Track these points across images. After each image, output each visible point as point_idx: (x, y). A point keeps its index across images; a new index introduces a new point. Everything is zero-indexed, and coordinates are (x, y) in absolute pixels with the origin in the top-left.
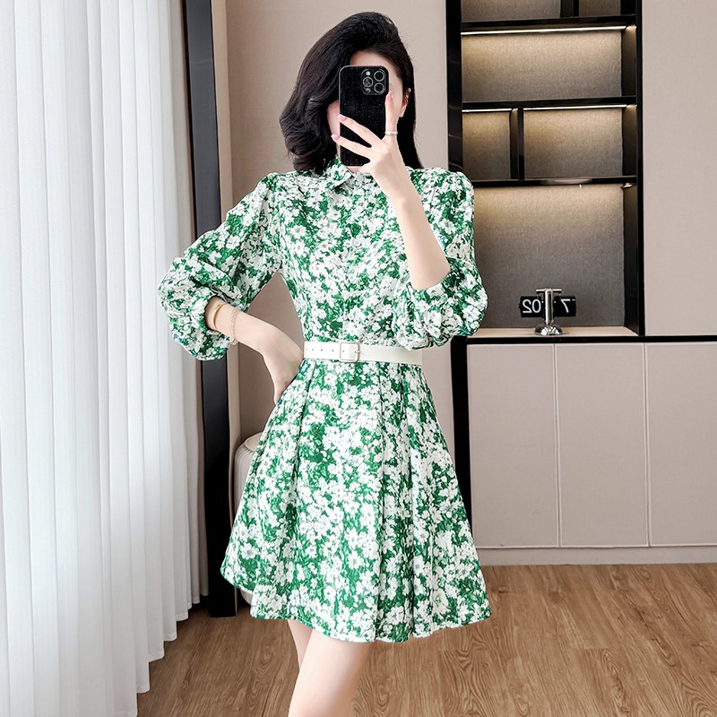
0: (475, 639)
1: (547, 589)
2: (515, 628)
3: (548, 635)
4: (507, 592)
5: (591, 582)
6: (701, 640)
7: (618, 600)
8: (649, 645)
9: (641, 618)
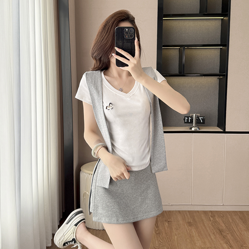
0: (160, 242)
1: (187, 220)
2: (176, 237)
3: (188, 240)
4: (171, 221)
5: (203, 218)
6: (244, 244)
7: (213, 226)
8: (225, 245)
9: (222, 234)
